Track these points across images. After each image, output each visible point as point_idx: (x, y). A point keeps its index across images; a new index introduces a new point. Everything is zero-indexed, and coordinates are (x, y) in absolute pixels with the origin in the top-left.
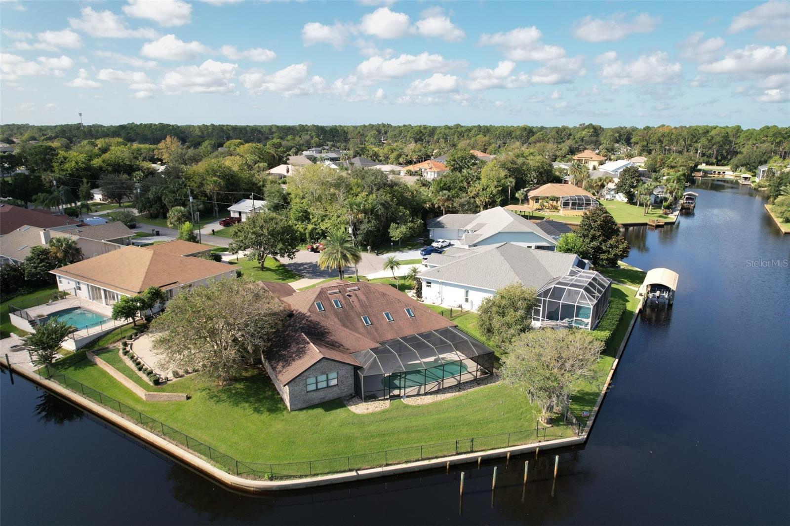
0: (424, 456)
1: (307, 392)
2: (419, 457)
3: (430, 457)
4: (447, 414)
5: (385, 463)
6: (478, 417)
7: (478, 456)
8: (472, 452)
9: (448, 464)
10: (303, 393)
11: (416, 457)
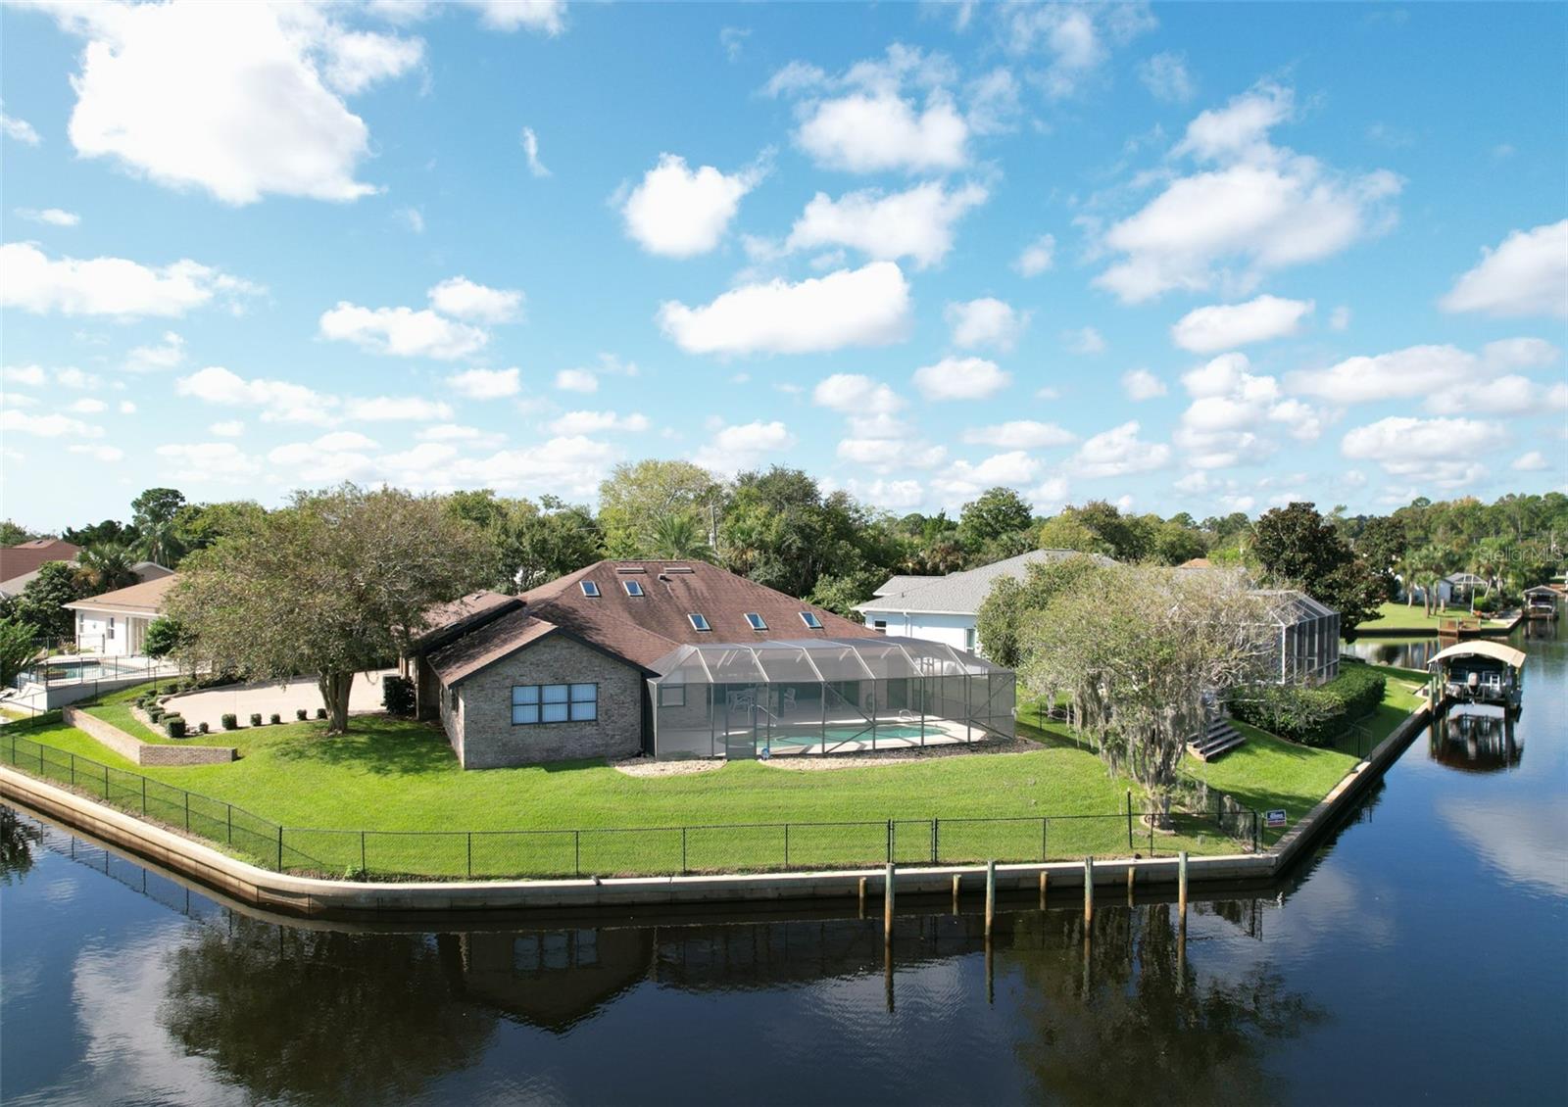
0: (794, 861)
1: (513, 725)
2: (781, 861)
3: (813, 864)
4: (876, 792)
5: (680, 868)
6: (963, 803)
7: (954, 873)
8: (936, 864)
9: (861, 883)
10: (502, 723)
11: (773, 863)
